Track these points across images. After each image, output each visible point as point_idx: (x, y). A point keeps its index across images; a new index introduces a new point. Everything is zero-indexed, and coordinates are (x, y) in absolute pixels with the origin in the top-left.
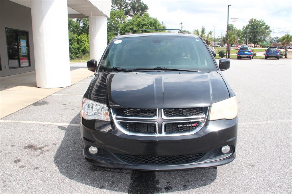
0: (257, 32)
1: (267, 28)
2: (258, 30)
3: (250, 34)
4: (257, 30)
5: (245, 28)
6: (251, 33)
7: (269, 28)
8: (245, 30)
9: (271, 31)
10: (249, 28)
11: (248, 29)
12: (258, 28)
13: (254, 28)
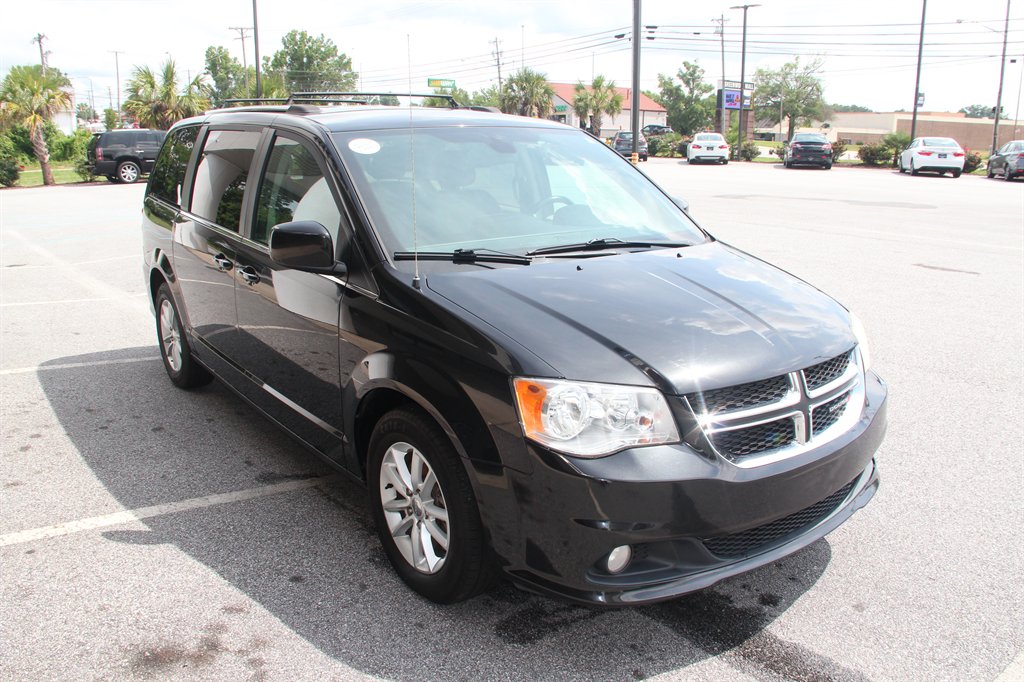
0: (313, 77)
1: (344, 64)
2: (315, 70)
3: (290, 83)
4: (312, 71)
5: (270, 64)
6: (293, 79)
7: (349, 63)
8: (271, 69)
9: (355, 76)
10: (286, 63)
11: (282, 66)
12: (315, 62)
13: (302, 64)
